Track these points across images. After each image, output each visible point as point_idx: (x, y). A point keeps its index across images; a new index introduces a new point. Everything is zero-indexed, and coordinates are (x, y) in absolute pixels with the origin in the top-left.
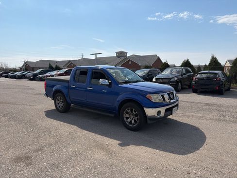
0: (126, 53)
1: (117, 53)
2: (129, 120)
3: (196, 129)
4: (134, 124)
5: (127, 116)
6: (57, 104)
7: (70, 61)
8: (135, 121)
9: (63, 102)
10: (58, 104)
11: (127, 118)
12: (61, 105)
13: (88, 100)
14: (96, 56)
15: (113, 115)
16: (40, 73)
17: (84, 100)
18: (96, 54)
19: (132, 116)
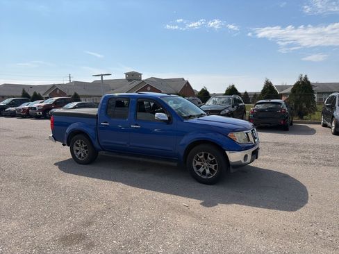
0: (141, 74)
1: (126, 74)
2: (201, 170)
3: (286, 176)
4: (209, 175)
5: (198, 163)
6: (75, 152)
7: (54, 86)
8: (211, 169)
9: (86, 148)
10: (77, 151)
11: (198, 167)
12: (82, 152)
13: (131, 144)
14: (102, 78)
15: (175, 164)
16: (10, 105)
17: (125, 143)
18: (102, 75)
19: (206, 164)
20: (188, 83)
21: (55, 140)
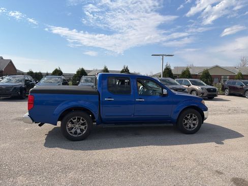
2: (188, 126)
4: (193, 128)
5: (186, 122)
9: (84, 124)
12: (78, 128)
17: (130, 114)
20: (11, 62)
21: (33, 121)
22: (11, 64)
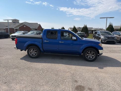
4: (92, 58)
9: (36, 51)
17: (56, 49)
18: (8, 20)
19: (90, 55)
20: (40, 25)
21: (18, 49)
22: (40, 26)
